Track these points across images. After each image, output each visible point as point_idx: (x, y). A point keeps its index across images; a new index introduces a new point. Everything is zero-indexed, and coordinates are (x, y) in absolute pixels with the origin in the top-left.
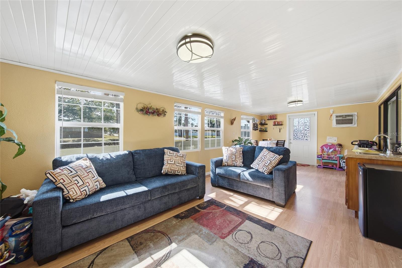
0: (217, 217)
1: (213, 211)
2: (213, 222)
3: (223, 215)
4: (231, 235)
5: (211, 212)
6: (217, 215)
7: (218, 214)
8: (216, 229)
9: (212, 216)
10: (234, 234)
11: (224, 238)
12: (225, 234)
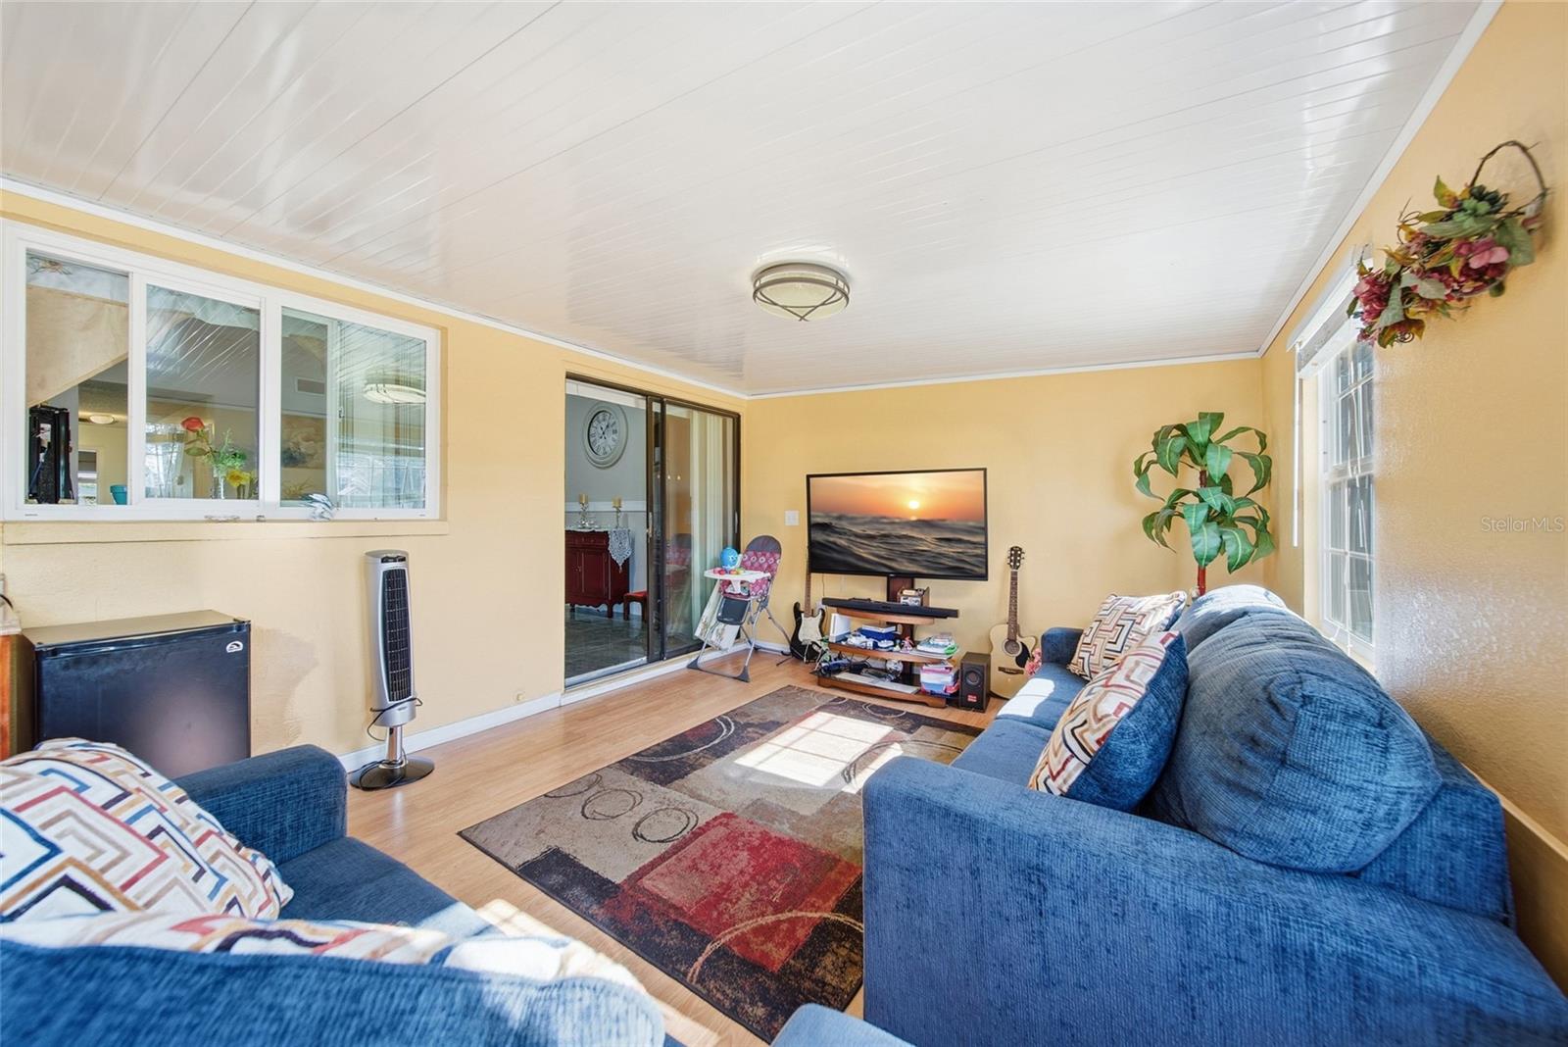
0: (746, 885)
1: (770, 919)
2: (761, 860)
3: (719, 898)
4: (702, 823)
5: (778, 910)
6: (748, 895)
7: (743, 899)
8: (746, 834)
9: (773, 883)
10: (688, 829)
11: (724, 815)
12: (721, 824)
